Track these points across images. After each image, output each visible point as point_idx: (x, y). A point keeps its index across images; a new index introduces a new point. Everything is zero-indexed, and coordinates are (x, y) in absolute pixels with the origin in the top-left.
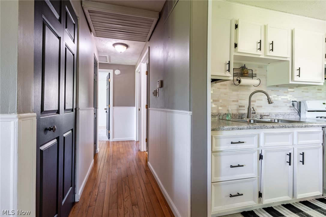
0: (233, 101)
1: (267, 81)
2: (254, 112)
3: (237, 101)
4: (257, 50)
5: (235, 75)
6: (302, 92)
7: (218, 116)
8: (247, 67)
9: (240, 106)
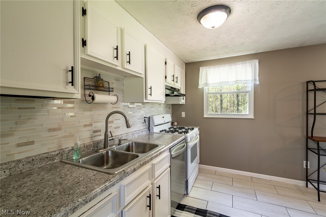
0: (85, 126)
1: (124, 96)
2: (112, 138)
3: (91, 125)
4: (113, 59)
5: (86, 87)
6: (151, 107)
7: (59, 155)
8: (103, 78)
9: (95, 132)
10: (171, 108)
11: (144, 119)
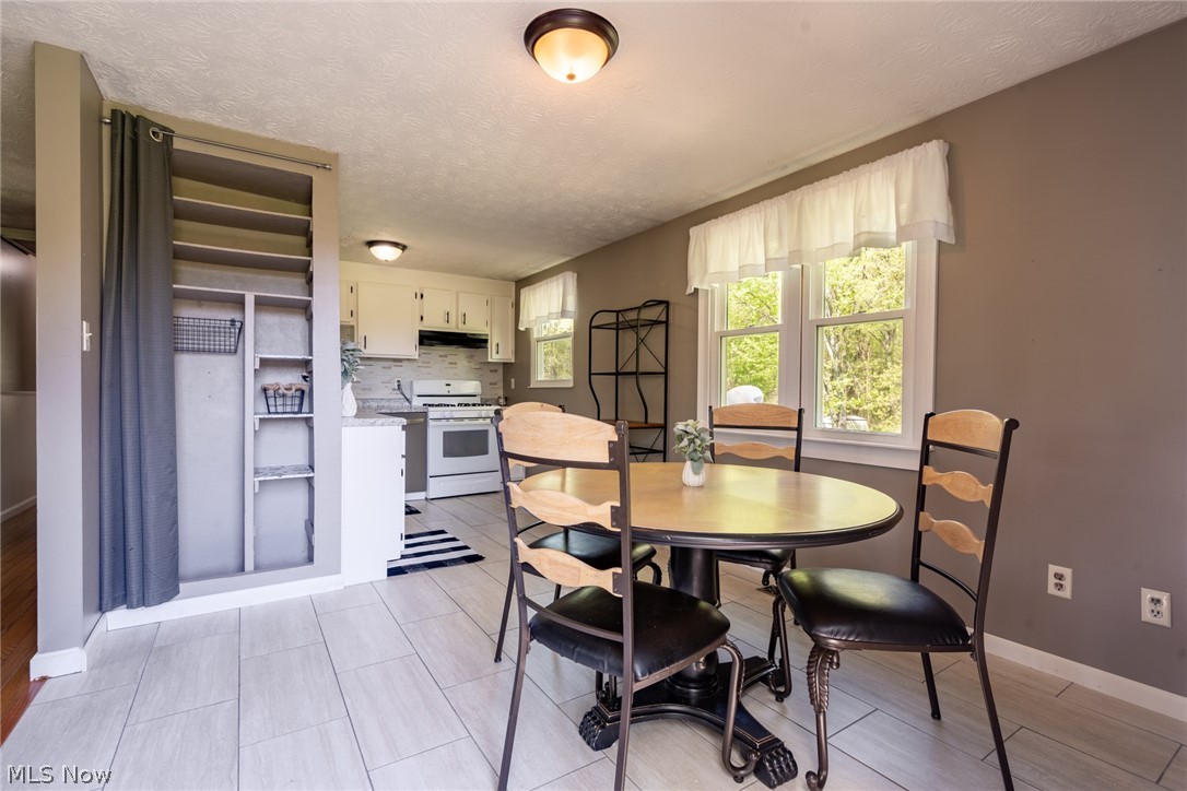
10: (501, 371)
11: (396, 384)
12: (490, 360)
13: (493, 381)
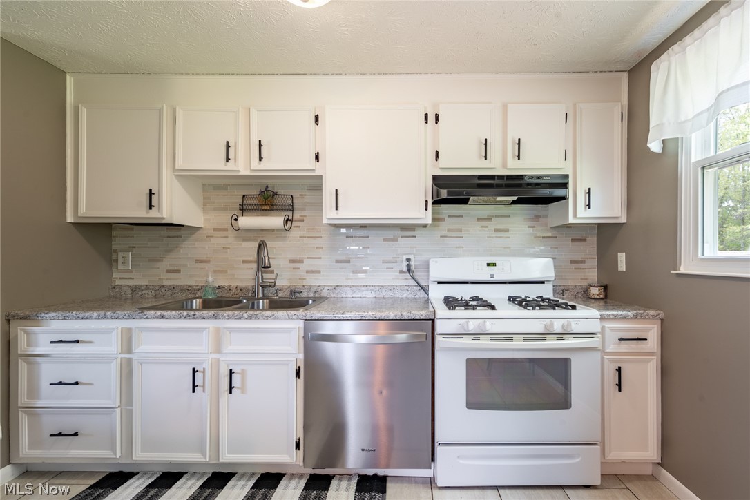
0: (244, 261)
2: (268, 284)
10: (593, 240)
11: (405, 263)
12: (571, 220)
13: (578, 257)
